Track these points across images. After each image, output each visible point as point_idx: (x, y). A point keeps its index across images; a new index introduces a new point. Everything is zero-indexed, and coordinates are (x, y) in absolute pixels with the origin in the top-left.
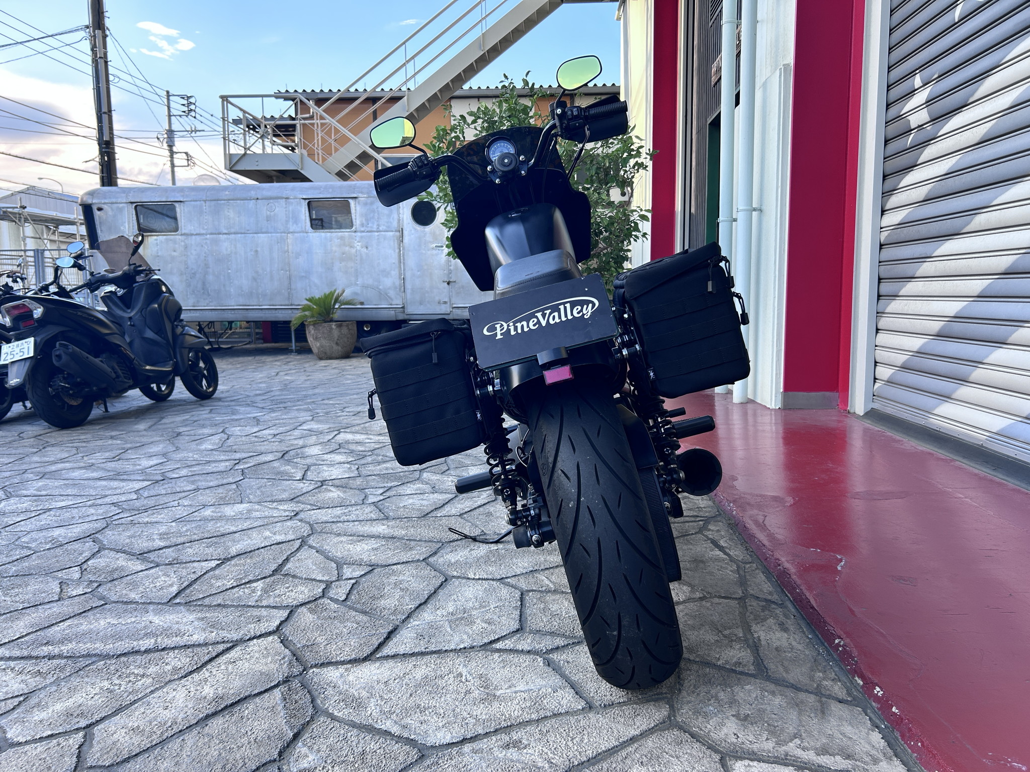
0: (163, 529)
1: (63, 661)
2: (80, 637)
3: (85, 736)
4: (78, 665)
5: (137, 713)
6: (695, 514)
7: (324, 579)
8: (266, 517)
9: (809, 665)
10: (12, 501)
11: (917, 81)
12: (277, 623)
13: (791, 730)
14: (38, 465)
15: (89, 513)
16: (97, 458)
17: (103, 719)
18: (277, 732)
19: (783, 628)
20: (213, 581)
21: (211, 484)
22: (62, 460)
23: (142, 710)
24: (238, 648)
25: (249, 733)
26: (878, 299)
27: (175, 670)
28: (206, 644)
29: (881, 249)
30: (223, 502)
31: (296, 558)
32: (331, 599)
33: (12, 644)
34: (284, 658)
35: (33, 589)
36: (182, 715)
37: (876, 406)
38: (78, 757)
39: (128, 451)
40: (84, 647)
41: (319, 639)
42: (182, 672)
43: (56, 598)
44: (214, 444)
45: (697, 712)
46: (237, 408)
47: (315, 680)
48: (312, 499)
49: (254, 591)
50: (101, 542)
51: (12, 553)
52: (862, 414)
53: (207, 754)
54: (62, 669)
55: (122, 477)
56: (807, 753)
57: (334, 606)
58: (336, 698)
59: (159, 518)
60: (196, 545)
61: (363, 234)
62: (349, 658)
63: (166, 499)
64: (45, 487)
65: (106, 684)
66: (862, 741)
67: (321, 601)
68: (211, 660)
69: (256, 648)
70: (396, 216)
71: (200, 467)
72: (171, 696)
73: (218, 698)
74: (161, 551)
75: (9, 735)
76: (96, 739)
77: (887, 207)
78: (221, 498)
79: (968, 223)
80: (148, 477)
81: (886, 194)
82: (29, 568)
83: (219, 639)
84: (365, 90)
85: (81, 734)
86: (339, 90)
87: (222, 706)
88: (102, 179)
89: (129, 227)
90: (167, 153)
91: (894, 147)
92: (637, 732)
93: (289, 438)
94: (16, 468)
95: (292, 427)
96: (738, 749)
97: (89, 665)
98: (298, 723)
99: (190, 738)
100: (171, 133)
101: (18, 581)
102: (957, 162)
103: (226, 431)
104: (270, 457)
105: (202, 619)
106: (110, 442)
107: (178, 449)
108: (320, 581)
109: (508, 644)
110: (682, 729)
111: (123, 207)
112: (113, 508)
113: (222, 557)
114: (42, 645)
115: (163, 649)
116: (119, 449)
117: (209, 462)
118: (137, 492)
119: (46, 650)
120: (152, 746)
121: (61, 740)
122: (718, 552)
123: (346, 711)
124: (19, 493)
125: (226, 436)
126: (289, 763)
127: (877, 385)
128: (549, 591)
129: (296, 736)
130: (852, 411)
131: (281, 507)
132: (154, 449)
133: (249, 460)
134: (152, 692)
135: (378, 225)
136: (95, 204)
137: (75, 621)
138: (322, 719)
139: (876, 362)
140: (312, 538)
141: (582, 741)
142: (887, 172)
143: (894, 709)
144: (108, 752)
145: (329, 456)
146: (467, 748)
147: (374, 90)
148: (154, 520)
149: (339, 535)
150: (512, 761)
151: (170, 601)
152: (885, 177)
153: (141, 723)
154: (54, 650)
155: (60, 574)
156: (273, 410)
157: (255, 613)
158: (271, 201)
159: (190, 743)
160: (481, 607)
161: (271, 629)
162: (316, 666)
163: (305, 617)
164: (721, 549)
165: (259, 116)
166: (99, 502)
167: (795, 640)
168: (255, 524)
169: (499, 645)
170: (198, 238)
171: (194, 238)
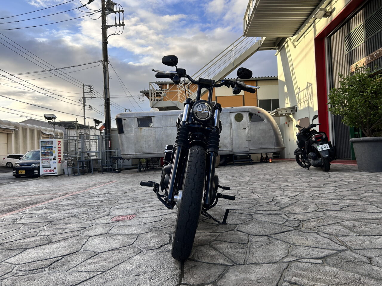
70: (229, 119)
89: (135, 126)
100: (84, 99)
111: (133, 119)
136: (123, 118)
170: (160, 128)
171: (158, 128)
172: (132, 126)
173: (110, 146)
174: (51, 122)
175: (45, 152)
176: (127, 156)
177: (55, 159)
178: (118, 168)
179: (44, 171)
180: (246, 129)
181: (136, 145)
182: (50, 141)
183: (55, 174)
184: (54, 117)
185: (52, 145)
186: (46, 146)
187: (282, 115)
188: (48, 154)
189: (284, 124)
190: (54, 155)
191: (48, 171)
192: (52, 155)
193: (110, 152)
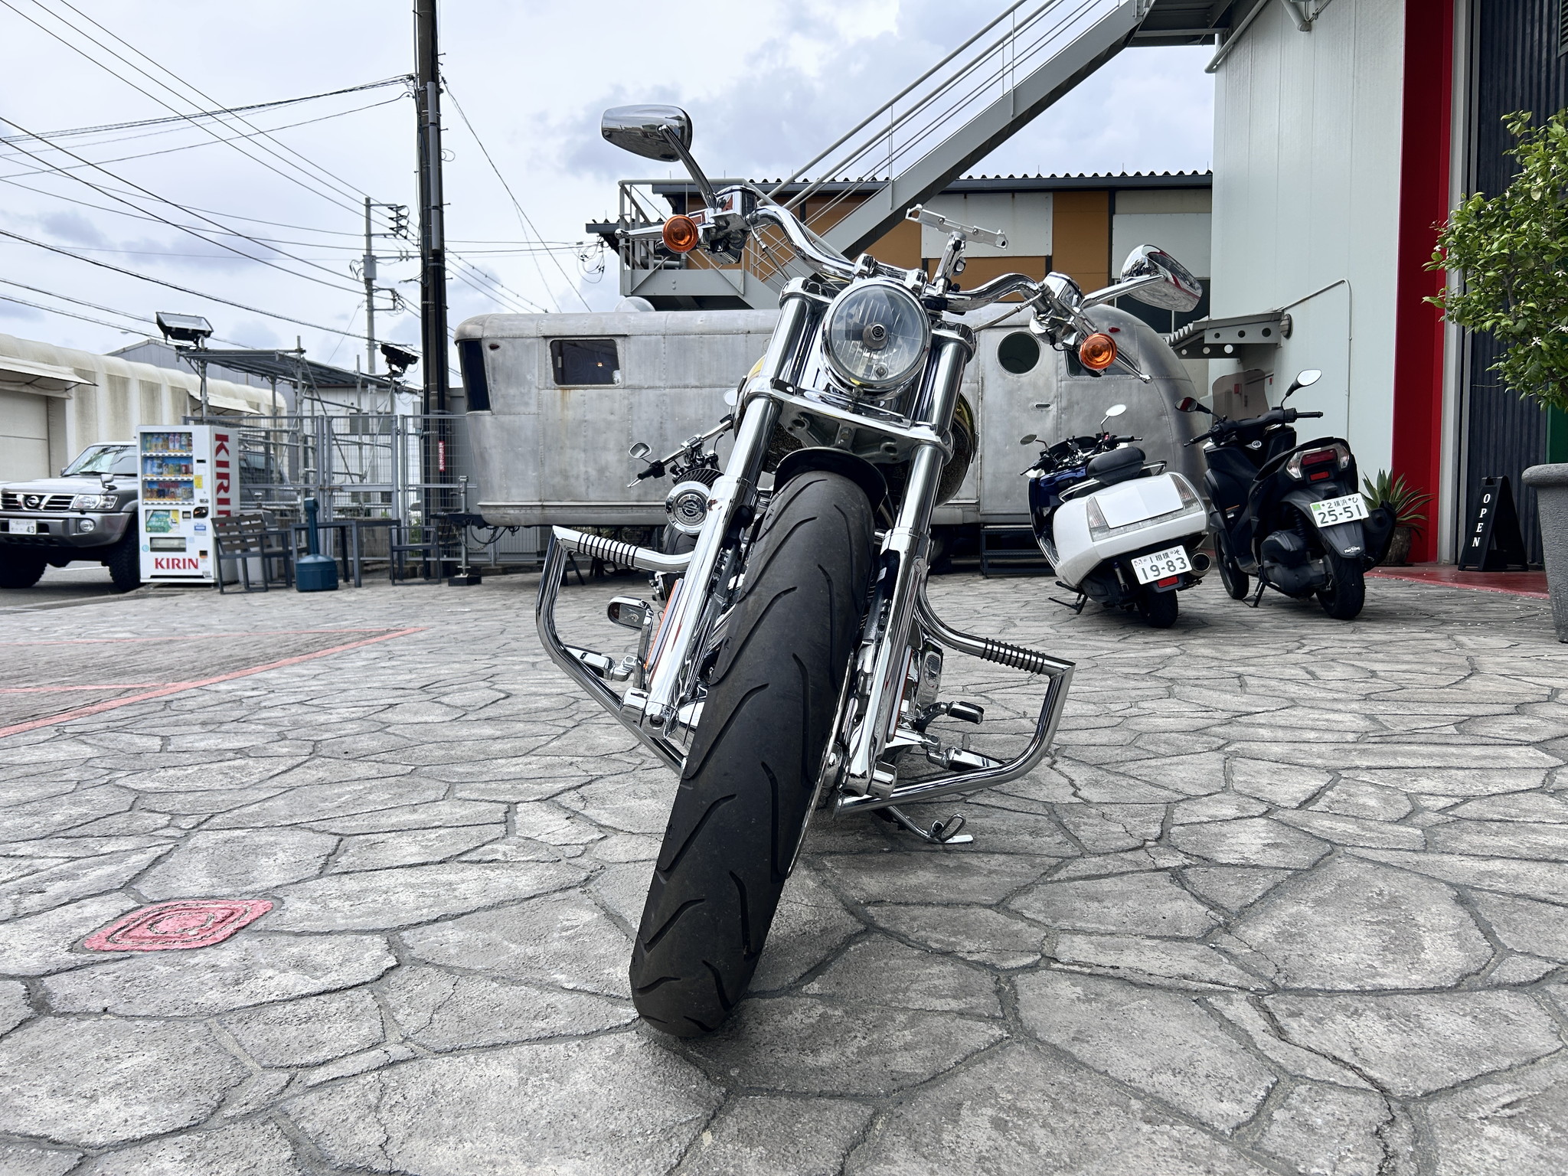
89: (540, 375)
90: (364, 289)
100: (370, 260)
111: (531, 343)
136: (487, 338)
170: (652, 394)
171: (644, 391)
172: (529, 377)
173: (441, 468)
174: (187, 348)
175: (158, 482)
176: (502, 511)
177: (200, 513)
178: (467, 563)
179: (158, 564)
180: (1048, 406)
181: (543, 464)
182: (181, 434)
183: (202, 577)
184: (204, 327)
185: (191, 451)
186: (163, 458)
187: (1218, 351)
188: (172, 490)
189: (1229, 393)
190: (198, 494)
191: (175, 563)
192: (191, 495)
193: (444, 492)
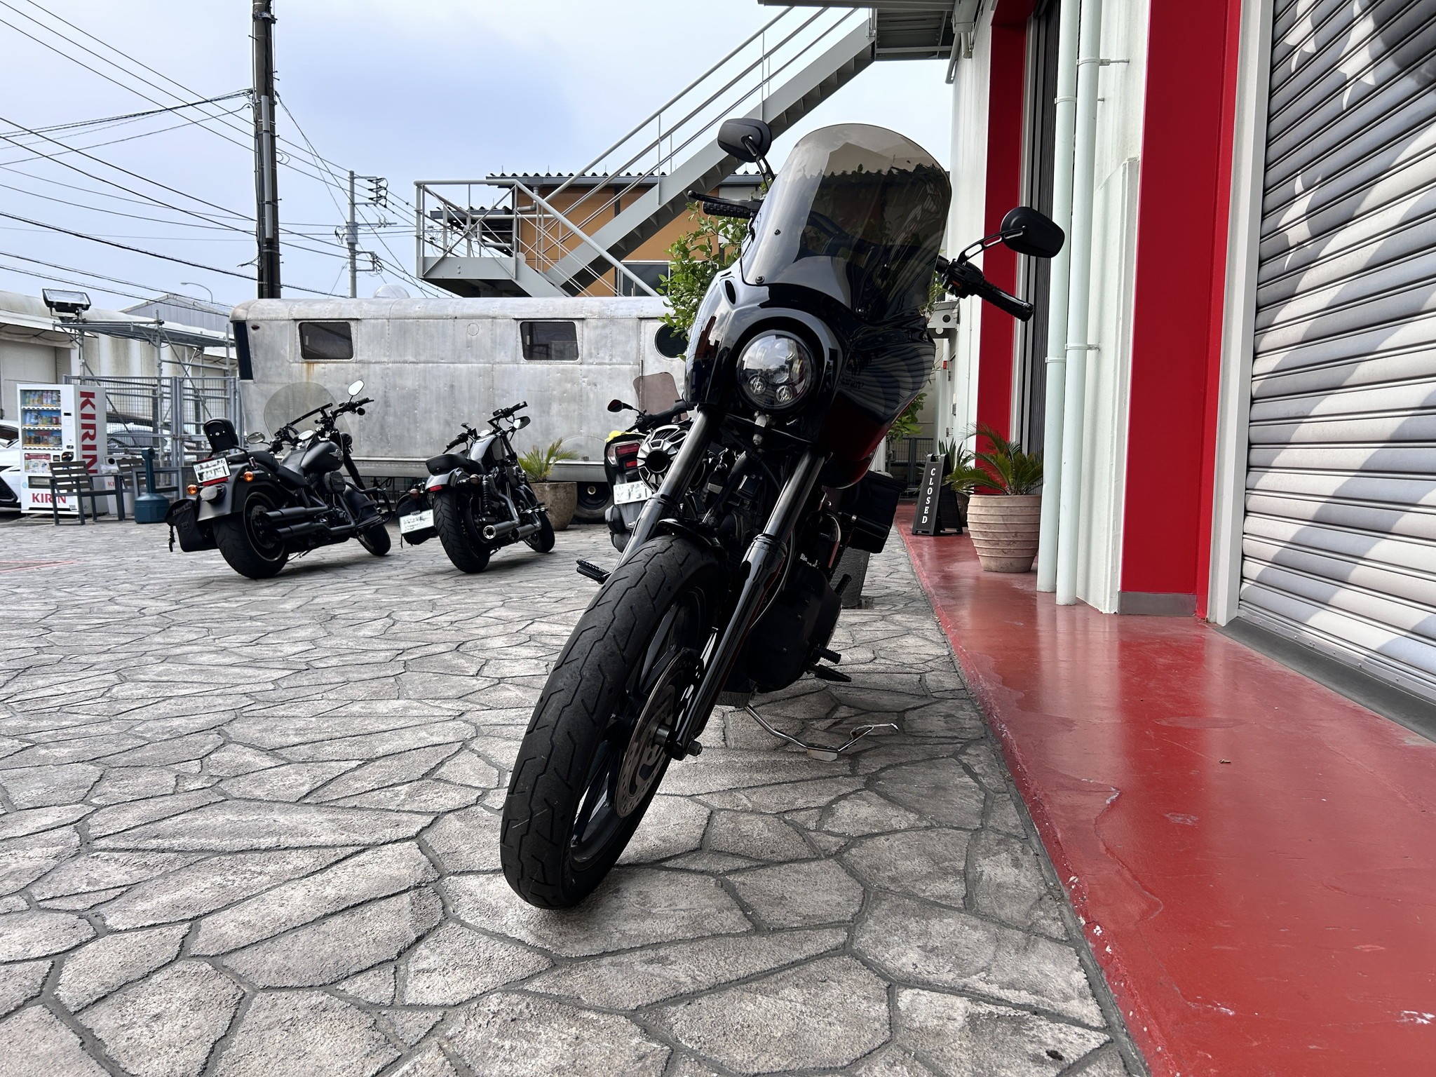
0: (301, 724)
1: (173, 855)
2: (195, 832)
3: (190, 927)
4: (190, 859)
5: (249, 908)
6: (955, 734)
7: (481, 786)
8: (424, 716)
9: (1031, 903)
10: (127, 686)
11: (1298, 185)
12: (419, 828)
13: (981, 963)
14: (161, 647)
15: (216, 703)
16: (232, 641)
17: (211, 913)
18: (399, 934)
19: (1016, 863)
20: (351, 782)
21: (365, 676)
22: (189, 643)
23: (256, 906)
24: (370, 852)
25: (369, 933)
26: (1248, 471)
27: (296, 869)
28: (334, 846)
29: (1252, 403)
30: (377, 697)
31: (452, 762)
32: (486, 808)
33: (117, 835)
34: (419, 864)
35: (143, 781)
36: (298, 913)
37: (1243, 613)
38: (182, 946)
39: (270, 635)
40: (197, 842)
41: (463, 847)
42: (304, 873)
43: (171, 791)
44: (375, 630)
45: (878, 941)
46: (411, 588)
47: (451, 887)
48: (483, 698)
49: (397, 795)
50: (227, 734)
51: (123, 742)
52: (1224, 624)
53: (320, 950)
54: (171, 863)
55: (258, 665)
56: (990, 985)
57: (486, 814)
58: (471, 906)
59: (297, 712)
60: (337, 743)
61: (592, 367)
62: (494, 868)
63: (307, 692)
64: (167, 672)
65: (219, 879)
66: (1059, 979)
67: (473, 809)
68: (337, 862)
69: (390, 853)
70: (634, 343)
71: (354, 657)
72: (289, 894)
73: (339, 899)
74: (295, 748)
75: (108, 923)
76: (203, 930)
77: (1260, 349)
78: (375, 693)
79: (1351, 374)
80: (289, 666)
81: (1260, 330)
82: (142, 759)
83: (350, 842)
84: (606, 174)
85: (187, 925)
86: (571, 175)
87: (343, 907)
88: (261, 287)
89: (290, 351)
90: (347, 253)
91: (1270, 268)
92: (803, 956)
93: (469, 626)
94: (133, 649)
95: (475, 613)
96: (911, 978)
97: (202, 860)
98: (423, 928)
99: (304, 936)
100: (353, 226)
101: (129, 772)
102: (1339, 293)
103: (393, 616)
104: (442, 648)
105: (333, 821)
106: (248, 624)
107: (330, 634)
108: (476, 788)
109: (680, 863)
110: (858, 956)
111: (285, 326)
112: (245, 698)
113: (366, 757)
114: (151, 838)
115: (286, 849)
116: (258, 632)
117: (367, 650)
118: (273, 682)
119: (154, 843)
120: (262, 941)
121: (164, 930)
122: (968, 779)
123: (479, 919)
124: (135, 677)
125: (392, 622)
126: (407, 963)
127: (1245, 586)
128: (746, 811)
129: (419, 939)
130: (1211, 620)
131: (445, 706)
132: (302, 633)
133: (415, 650)
134: (268, 889)
135: (612, 356)
136: (250, 320)
137: (190, 816)
138: (451, 925)
139: (1244, 555)
140: (475, 741)
141: (736, 960)
142: (1262, 303)
143: (1108, 949)
144: (214, 943)
145: (514, 649)
146: (606, 961)
147: (617, 174)
148: (293, 714)
149: (509, 739)
150: (652, 975)
151: (300, 801)
152: (1259, 309)
153: (253, 918)
154: (166, 844)
155: (176, 767)
156: (456, 593)
157: (394, 818)
158: (474, 321)
159: (303, 939)
160: (659, 823)
161: (410, 835)
162: (454, 874)
163: (452, 824)
164: (974, 776)
165: (466, 208)
166: (229, 691)
167: (1026, 877)
168: (411, 724)
169: (667, 864)
170: (378, 368)
171: (372, 365)
172: (282, 352)
174: (69, 319)
175: (34, 431)
177: (68, 457)
179: (35, 498)
182: (52, 391)
183: (68, 510)
184: (83, 302)
185: (60, 406)
186: (39, 411)
188: (46, 437)
190: (65, 442)
191: (47, 498)
192: (60, 442)
